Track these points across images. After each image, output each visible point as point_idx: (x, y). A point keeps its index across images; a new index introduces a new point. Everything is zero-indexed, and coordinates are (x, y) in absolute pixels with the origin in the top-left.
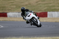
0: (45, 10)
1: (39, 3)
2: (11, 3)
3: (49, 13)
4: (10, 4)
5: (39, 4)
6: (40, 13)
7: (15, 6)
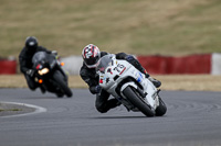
0: (202, 47)
1: (180, 19)
2: (77, 20)
3: (216, 58)
4: (73, 25)
5: (181, 24)
6: (185, 59)
7: (88, 34)
